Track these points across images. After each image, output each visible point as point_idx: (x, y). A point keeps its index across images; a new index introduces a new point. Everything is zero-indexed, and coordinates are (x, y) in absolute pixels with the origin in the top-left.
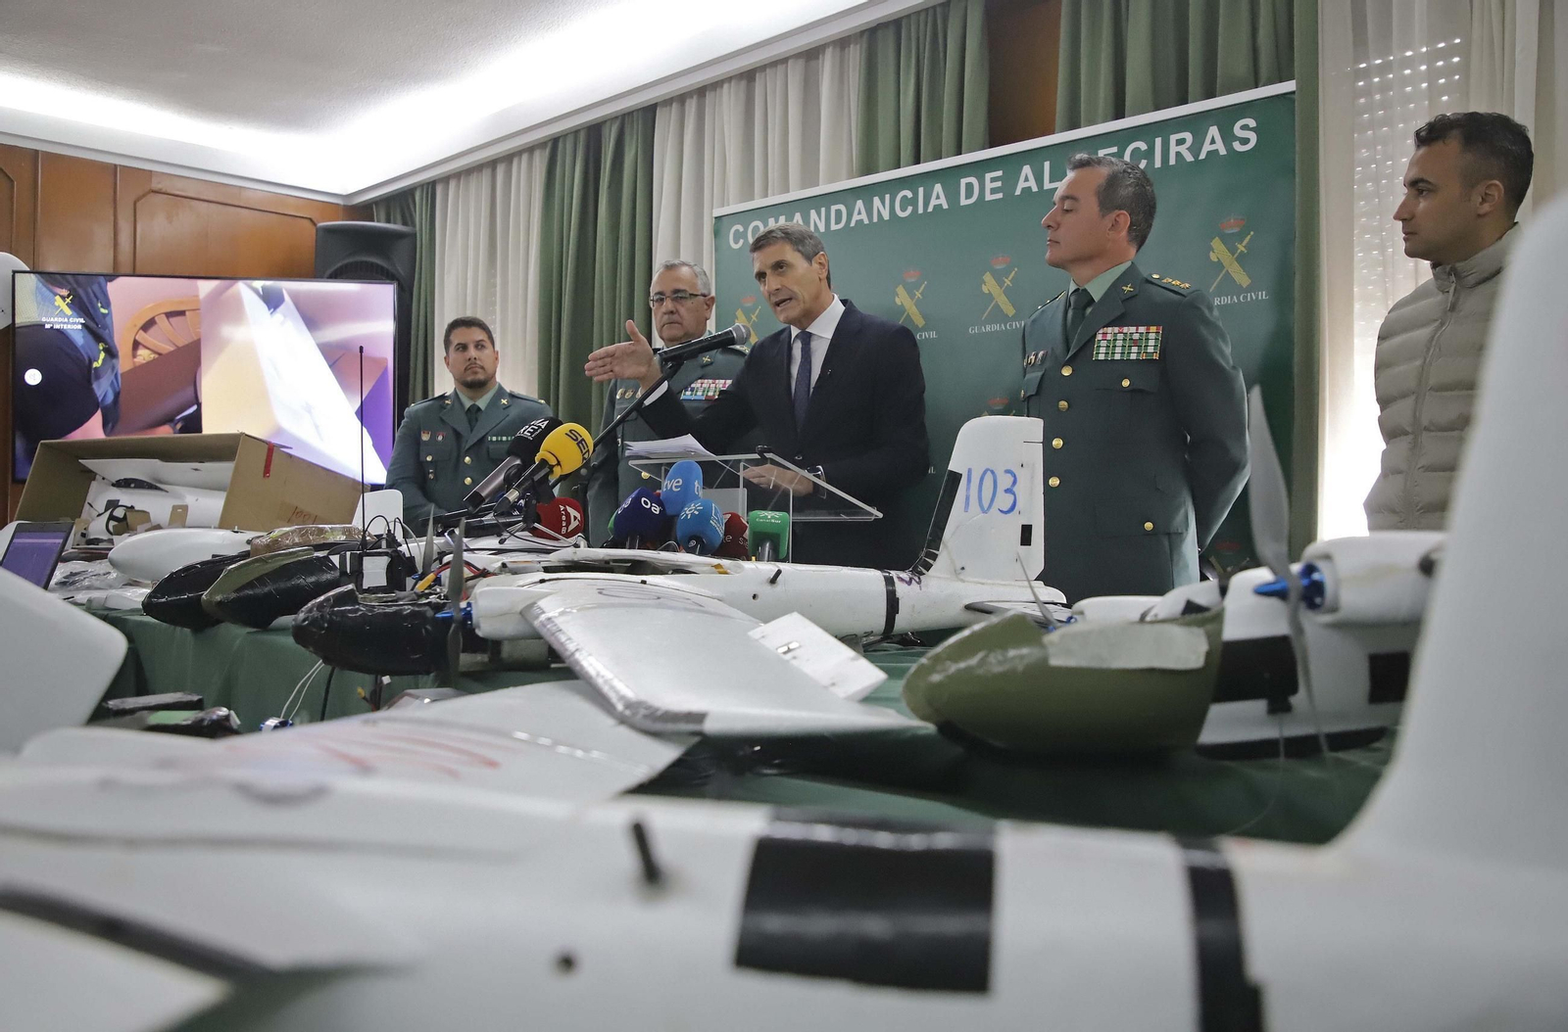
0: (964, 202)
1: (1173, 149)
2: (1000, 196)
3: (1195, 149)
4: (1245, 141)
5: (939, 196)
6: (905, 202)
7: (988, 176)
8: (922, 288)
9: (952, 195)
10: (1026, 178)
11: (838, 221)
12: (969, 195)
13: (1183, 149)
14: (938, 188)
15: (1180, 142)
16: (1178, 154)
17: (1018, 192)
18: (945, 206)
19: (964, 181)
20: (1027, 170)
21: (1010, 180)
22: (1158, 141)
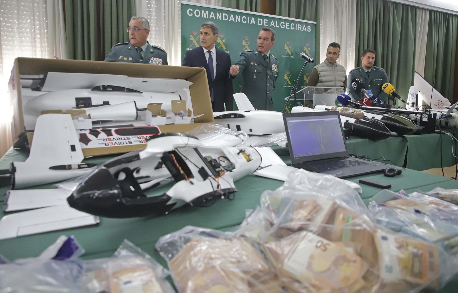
0: (259, 24)
1: (299, 27)
2: (267, 25)
3: (302, 28)
4: (309, 30)
5: (253, 21)
6: (244, 20)
7: (265, 20)
8: (249, 42)
9: (256, 21)
10: (272, 24)
11: (226, 18)
12: (260, 23)
13: (300, 28)
14: (253, 18)
15: (300, 26)
16: (299, 28)
17: (271, 26)
18: (255, 24)
19: (259, 19)
20: (272, 21)
21: (269, 23)
22: (296, 24)
